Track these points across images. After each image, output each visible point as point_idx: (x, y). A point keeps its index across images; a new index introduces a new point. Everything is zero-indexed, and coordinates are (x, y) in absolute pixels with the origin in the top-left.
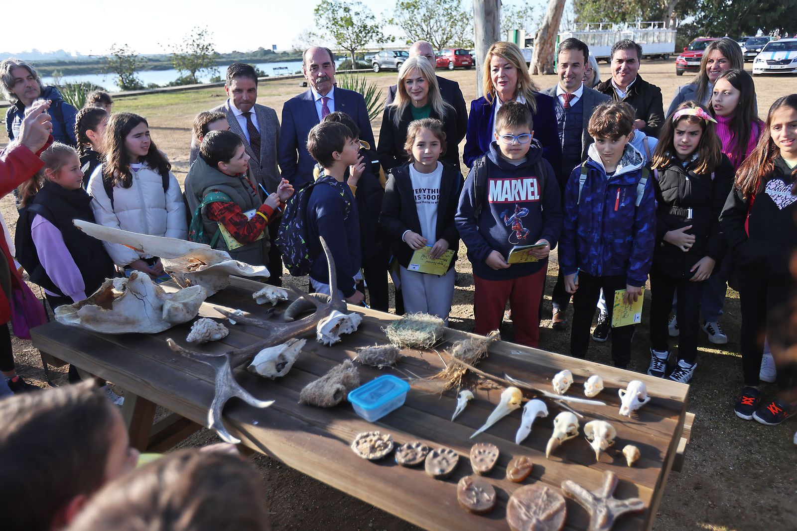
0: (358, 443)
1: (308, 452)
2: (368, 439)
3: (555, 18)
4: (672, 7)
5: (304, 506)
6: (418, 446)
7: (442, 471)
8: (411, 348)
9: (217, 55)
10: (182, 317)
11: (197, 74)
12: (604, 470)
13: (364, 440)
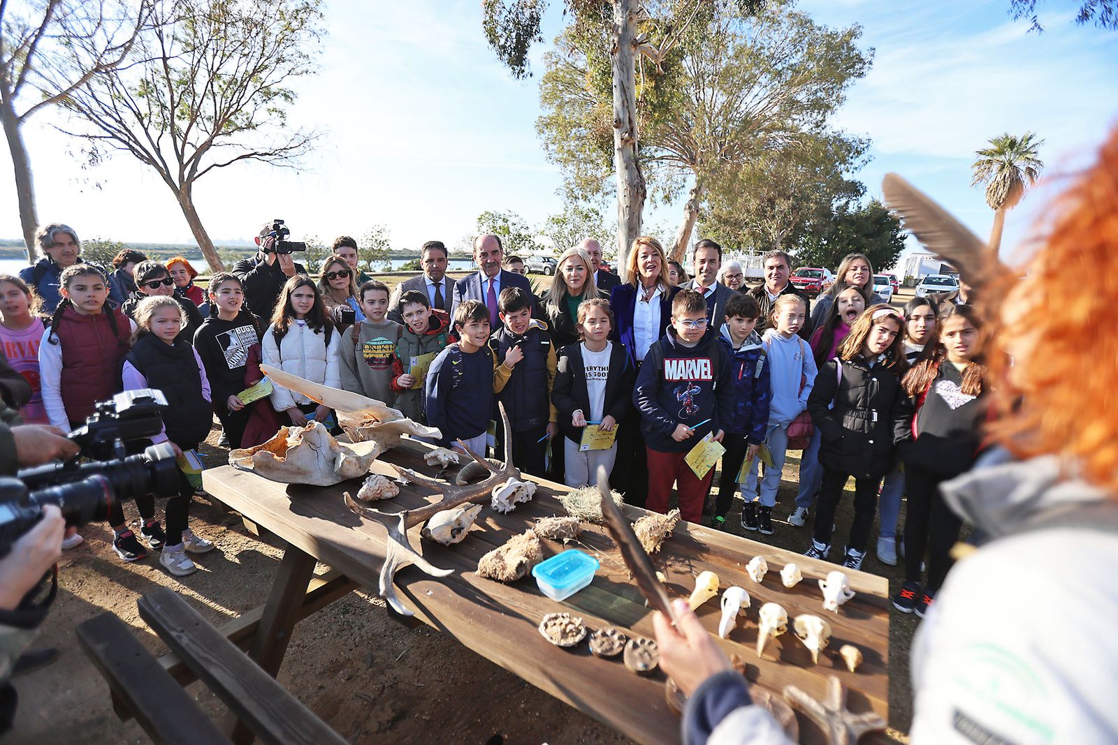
0: (546, 626)
1: (490, 632)
2: (558, 622)
3: (683, 240)
4: (779, 241)
5: (453, 679)
6: (613, 633)
7: (646, 666)
8: (590, 522)
9: (390, 251)
10: (353, 471)
11: (372, 263)
12: (826, 675)
13: (552, 622)
